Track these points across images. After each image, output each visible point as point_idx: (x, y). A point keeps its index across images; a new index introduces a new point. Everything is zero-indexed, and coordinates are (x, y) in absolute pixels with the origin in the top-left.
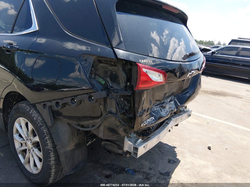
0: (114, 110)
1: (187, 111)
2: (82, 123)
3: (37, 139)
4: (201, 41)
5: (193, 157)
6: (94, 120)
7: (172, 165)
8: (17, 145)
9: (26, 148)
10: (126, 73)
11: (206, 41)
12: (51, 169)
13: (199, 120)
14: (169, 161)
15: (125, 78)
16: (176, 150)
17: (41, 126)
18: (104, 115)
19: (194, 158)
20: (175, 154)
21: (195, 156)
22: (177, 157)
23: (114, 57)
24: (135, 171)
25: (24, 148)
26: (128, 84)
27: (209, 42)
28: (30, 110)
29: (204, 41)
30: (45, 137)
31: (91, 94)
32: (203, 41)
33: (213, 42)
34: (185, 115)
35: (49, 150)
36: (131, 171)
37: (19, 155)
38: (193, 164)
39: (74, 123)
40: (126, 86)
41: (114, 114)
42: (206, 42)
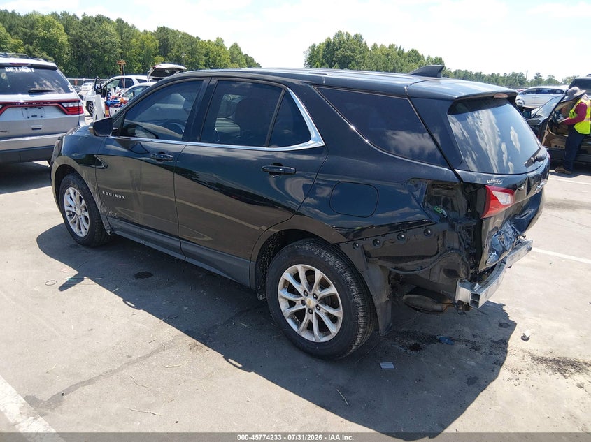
0: (456, 245)
1: (525, 243)
2: (400, 265)
3: (333, 290)
4: (493, 74)
5: (538, 317)
6: (423, 259)
7: (506, 329)
8: (283, 306)
9: (305, 307)
10: (466, 198)
11: (505, 74)
12: (358, 330)
13: (533, 259)
14: (501, 325)
15: (466, 205)
16: (504, 308)
17: (341, 273)
18: (440, 252)
19: (539, 319)
20: (506, 315)
21: (540, 315)
22: (510, 319)
23: (457, 181)
24: (451, 340)
25: (298, 307)
26: (469, 211)
27: (514, 75)
28: (320, 253)
29: (502, 75)
30: (350, 286)
31: (427, 227)
32: (498, 74)
33: (521, 75)
34: (523, 249)
35: (356, 303)
36: (447, 340)
37: (288, 320)
38: (540, 327)
39: (390, 266)
40: (467, 215)
41: (456, 249)
42: (504, 77)
